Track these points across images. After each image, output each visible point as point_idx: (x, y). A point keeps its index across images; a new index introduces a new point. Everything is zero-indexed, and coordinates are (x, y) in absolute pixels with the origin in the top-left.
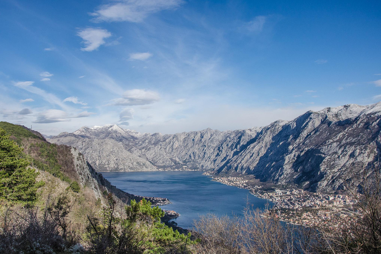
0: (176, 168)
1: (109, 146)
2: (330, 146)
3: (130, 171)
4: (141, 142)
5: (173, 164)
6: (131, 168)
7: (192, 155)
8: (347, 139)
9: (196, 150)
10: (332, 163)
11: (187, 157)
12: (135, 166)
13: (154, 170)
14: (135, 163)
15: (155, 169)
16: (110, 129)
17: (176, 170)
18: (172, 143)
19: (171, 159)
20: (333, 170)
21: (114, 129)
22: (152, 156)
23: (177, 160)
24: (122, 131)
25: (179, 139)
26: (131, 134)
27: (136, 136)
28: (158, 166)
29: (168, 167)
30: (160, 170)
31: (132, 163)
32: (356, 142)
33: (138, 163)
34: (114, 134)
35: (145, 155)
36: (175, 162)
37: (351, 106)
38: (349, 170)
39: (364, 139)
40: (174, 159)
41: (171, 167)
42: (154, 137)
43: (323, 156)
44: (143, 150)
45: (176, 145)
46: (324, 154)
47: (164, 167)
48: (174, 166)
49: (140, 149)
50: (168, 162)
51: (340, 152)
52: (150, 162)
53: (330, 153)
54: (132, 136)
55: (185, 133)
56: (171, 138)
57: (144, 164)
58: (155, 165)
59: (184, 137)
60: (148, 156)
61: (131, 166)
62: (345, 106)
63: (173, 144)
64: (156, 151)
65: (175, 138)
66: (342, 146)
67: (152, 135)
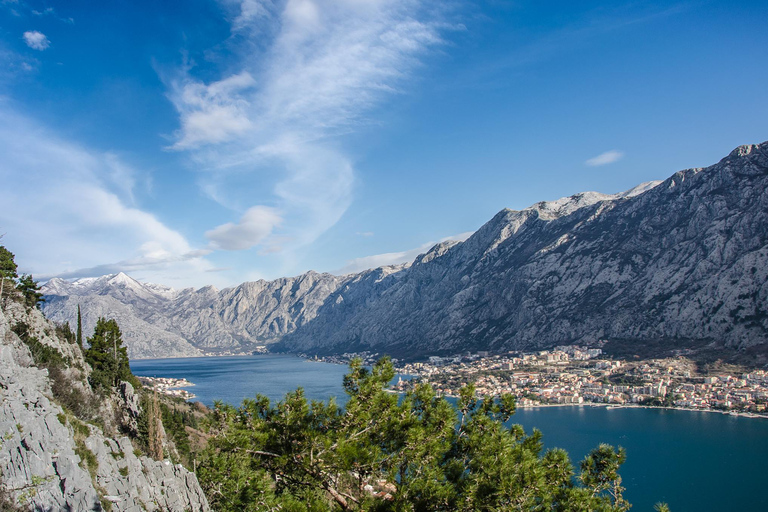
0: (242, 350)
1: (99, 308)
2: (542, 261)
3: (143, 357)
4: (173, 306)
5: (237, 343)
6: (146, 353)
7: (275, 324)
8: (576, 245)
9: (284, 315)
10: (547, 293)
11: (266, 328)
12: (153, 348)
13: (196, 356)
14: (154, 343)
15: (197, 353)
16: (111, 282)
17: (243, 354)
18: (235, 302)
19: (233, 334)
20: (550, 306)
21: (118, 282)
22: (193, 330)
23: (246, 335)
24: (136, 284)
25: (250, 294)
26: (155, 292)
27: (164, 294)
28: (205, 349)
29: (226, 349)
30: (210, 355)
31: (149, 343)
32: (594, 248)
33: (160, 341)
34: (117, 291)
35: (180, 329)
36: (242, 340)
37: (585, 196)
38: (582, 301)
39: (610, 240)
40: (239, 334)
41: (232, 348)
42: (201, 295)
43: (530, 281)
44: (175, 318)
45: (244, 306)
46: (531, 278)
47: (218, 349)
48: (238, 346)
49: (168, 317)
50: (225, 341)
51: (562, 269)
52: (189, 341)
53: (544, 273)
54: (156, 296)
55: (261, 281)
56: (234, 292)
57: (174, 344)
58: (197, 347)
59: (259, 291)
60: (184, 329)
61: (146, 347)
62: (573, 197)
63: (237, 304)
64: (202, 319)
65: (241, 293)
66: (568, 258)
67: (198, 292)
